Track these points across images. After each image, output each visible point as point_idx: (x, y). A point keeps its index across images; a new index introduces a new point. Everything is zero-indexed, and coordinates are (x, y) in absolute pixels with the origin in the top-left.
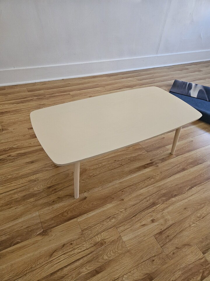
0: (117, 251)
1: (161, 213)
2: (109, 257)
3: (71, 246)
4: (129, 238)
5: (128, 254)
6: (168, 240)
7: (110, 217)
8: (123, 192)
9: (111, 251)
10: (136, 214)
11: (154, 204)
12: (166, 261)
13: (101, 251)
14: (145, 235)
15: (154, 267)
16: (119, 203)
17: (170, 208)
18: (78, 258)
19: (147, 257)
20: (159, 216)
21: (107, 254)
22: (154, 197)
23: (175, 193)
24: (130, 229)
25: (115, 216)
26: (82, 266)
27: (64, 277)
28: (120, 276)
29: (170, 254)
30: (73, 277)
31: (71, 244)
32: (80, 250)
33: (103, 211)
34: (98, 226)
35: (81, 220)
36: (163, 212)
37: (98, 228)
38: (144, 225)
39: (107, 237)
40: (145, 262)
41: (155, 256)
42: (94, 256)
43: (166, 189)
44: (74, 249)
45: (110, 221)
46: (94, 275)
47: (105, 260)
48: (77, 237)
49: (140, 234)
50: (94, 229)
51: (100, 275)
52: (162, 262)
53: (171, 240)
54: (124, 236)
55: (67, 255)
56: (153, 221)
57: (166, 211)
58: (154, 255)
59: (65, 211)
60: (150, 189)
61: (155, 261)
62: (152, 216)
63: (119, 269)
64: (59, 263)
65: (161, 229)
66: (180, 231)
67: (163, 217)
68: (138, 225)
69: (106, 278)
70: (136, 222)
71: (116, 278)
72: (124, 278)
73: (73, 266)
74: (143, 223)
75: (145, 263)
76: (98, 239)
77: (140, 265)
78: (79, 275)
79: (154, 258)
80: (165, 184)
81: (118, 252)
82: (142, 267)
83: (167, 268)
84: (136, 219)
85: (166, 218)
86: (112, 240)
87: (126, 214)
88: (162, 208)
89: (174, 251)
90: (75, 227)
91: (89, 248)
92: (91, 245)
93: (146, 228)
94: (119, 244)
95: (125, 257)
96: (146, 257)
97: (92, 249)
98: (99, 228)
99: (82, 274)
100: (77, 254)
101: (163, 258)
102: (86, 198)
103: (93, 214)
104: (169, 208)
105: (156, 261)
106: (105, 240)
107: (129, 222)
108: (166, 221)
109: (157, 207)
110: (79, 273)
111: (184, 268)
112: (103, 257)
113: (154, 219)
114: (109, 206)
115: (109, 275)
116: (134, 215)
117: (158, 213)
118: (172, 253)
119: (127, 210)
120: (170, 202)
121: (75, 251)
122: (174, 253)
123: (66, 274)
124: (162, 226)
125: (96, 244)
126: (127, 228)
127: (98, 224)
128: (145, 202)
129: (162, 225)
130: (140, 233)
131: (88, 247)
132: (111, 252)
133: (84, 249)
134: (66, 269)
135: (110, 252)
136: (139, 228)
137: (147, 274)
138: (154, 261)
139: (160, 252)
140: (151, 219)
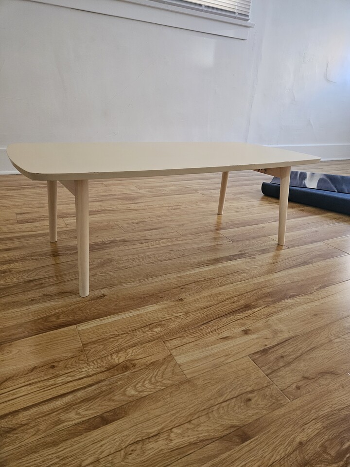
0: (160, 380)
1: (264, 320)
2: (140, 392)
3: (51, 371)
4: (192, 359)
5: (187, 386)
6: (281, 364)
7: (151, 324)
8: (184, 289)
9: (145, 380)
10: (209, 320)
11: (247, 307)
12: (282, 402)
13: (120, 379)
14: (230, 355)
15: (250, 412)
16: (172, 304)
17: (284, 314)
18: (62, 392)
19: (233, 392)
20: (260, 324)
21: (135, 386)
22: (247, 297)
23: (291, 293)
24: (195, 343)
25: (163, 323)
26: (68, 407)
27: (15, 429)
28: (162, 429)
29: (289, 389)
30: (39, 430)
31: (53, 367)
32: (70, 378)
33: (137, 316)
34: (122, 338)
35: (85, 328)
36: (267, 319)
37: (121, 340)
38: (226, 338)
39: (140, 357)
40: (228, 402)
41: (252, 392)
42: (104, 388)
43: (273, 287)
44: (57, 376)
45: (151, 331)
46: (96, 427)
47: (129, 397)
48: (69, 355)
49: (217, 353)
50: (111, 342)
51: (110, 428)
52: (270, 404)
53: (289, 364)
54: (180, 354)
55: (36, 388)
56: (246, 332)
57: (274, 317)
58: (249, 389)
59: (54, 315)
60: (239, 286)
61: (253, 401)
62: (243, 325)
63: (163, 416)
64: (12, 401)
65: (266, 345)
66: (309, 348)
67: (268, 326)
68: (214, 337)
69: (126, 433)
70: (209, 333)
71: (152, 435)
72: (172, 435)
73: (45, 408)
74: (225, 335)
75: (229, 405)
76: (119, 359)
77: (216, 408)
78: (56, 426)
79: (250, 396)
80: (269, 280)
81: (164, 382)
82: (222, 411)
83: (284, 415)
84: (208, 328)
85: (276, 328)
86: (151, 361)
87: (187, 321)
88: (265, 313)
89: (300, 384)
90: (68, 339)
91: (93, 375)
92: (99, 370)
93: (230, 344)
94: (166, 368)
95: (178, 392)
96: (230, 392)
97: (101, 377)
98: (124, 341)
99: (66, 424)
100: (61, 384)
101: (272, 397)
102: (104, 296)
103: (115, 319)
104: (280, 313)
105: (257, 401)
106: (135, 362)
107: (193, 333)
108: (275, 332)
109: (255, 311)
110: (58, 422)
111: (327, 417)
112: (125, 391)
113: (249, 330)
114: (151, 308)
115: (135, 427)
116: (205, 322)
117: (258, 320)
118: (294, 386)
119: (188, 315)
120: (282, 304)
121: (58, 380)
122: (298, 388)
123: (24, 423)
124: (268, 340)
125: (111, 368)
126: (188, 342)
127: (123, 334)
128: (228, 304)
129: (266, 338)
130: (216, 351)
131: (91, 373)
132: (147, 382)
133: (82, 376)
134: (26, 413)
135: (144, 382)
136: (214, 343)
137: (232, 427)
138: (250, 400)
139: (265, 385)
140: (243, 328)
